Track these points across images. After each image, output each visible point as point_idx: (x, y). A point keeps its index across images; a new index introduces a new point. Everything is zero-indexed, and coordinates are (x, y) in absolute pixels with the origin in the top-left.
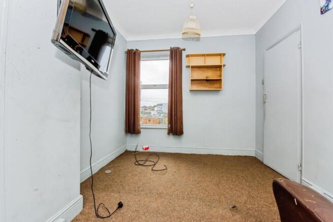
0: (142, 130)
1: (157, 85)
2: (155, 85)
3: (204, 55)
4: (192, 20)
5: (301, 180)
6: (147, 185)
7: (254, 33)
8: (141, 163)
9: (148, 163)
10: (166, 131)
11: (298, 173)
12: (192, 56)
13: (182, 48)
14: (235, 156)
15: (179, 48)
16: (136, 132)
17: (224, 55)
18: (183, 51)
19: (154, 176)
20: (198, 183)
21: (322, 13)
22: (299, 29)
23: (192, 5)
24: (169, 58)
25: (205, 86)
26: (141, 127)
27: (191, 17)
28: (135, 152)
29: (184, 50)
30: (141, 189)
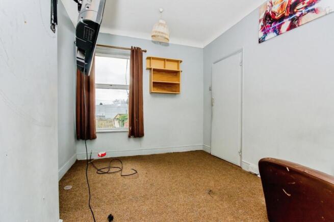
0: (97, 135)
1: (114, 85)
2: (111, 85)
3: (164, 60)
4: (161, 24)
5: (241, 161)
6: (125, 191)
7: (203, 47)
8: (106, 170)
9: (112, 170)
10: (127, 134)
11: (239, 157)
12: (154, 58)
13: (143, 49)
14: (188, 152)
15: (140, 49)
16: (92, 137)
17: (181, 61)
18: (143, 53)
19: (127, 181)
20: (173, 179)
21: (260, 42)
22: (241, 51)
23: (161, 10)
24: (130, 57)
25: (164, 89)
26: (97, 131)
27: (161, 21)
28: (90, 160)
29: (145, 51)
30: (122, 196)
